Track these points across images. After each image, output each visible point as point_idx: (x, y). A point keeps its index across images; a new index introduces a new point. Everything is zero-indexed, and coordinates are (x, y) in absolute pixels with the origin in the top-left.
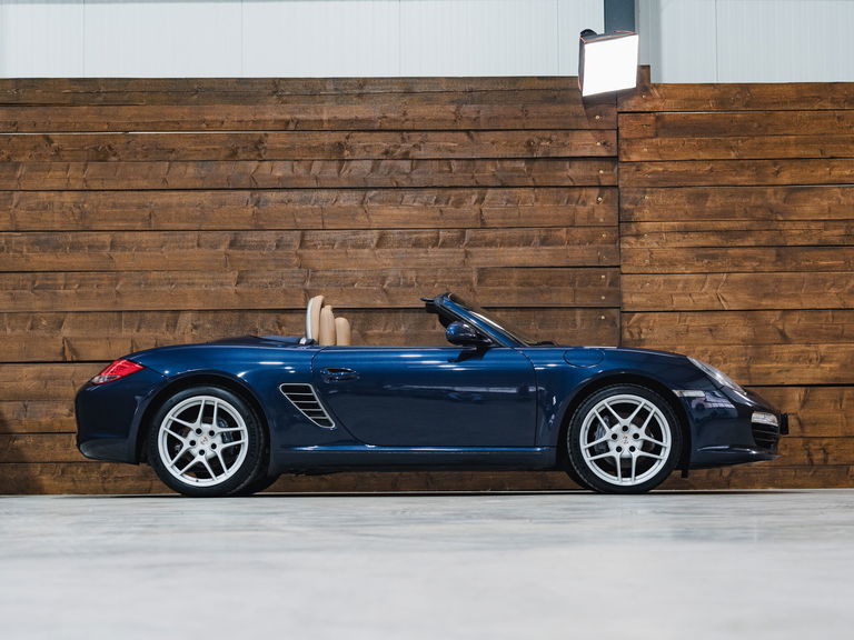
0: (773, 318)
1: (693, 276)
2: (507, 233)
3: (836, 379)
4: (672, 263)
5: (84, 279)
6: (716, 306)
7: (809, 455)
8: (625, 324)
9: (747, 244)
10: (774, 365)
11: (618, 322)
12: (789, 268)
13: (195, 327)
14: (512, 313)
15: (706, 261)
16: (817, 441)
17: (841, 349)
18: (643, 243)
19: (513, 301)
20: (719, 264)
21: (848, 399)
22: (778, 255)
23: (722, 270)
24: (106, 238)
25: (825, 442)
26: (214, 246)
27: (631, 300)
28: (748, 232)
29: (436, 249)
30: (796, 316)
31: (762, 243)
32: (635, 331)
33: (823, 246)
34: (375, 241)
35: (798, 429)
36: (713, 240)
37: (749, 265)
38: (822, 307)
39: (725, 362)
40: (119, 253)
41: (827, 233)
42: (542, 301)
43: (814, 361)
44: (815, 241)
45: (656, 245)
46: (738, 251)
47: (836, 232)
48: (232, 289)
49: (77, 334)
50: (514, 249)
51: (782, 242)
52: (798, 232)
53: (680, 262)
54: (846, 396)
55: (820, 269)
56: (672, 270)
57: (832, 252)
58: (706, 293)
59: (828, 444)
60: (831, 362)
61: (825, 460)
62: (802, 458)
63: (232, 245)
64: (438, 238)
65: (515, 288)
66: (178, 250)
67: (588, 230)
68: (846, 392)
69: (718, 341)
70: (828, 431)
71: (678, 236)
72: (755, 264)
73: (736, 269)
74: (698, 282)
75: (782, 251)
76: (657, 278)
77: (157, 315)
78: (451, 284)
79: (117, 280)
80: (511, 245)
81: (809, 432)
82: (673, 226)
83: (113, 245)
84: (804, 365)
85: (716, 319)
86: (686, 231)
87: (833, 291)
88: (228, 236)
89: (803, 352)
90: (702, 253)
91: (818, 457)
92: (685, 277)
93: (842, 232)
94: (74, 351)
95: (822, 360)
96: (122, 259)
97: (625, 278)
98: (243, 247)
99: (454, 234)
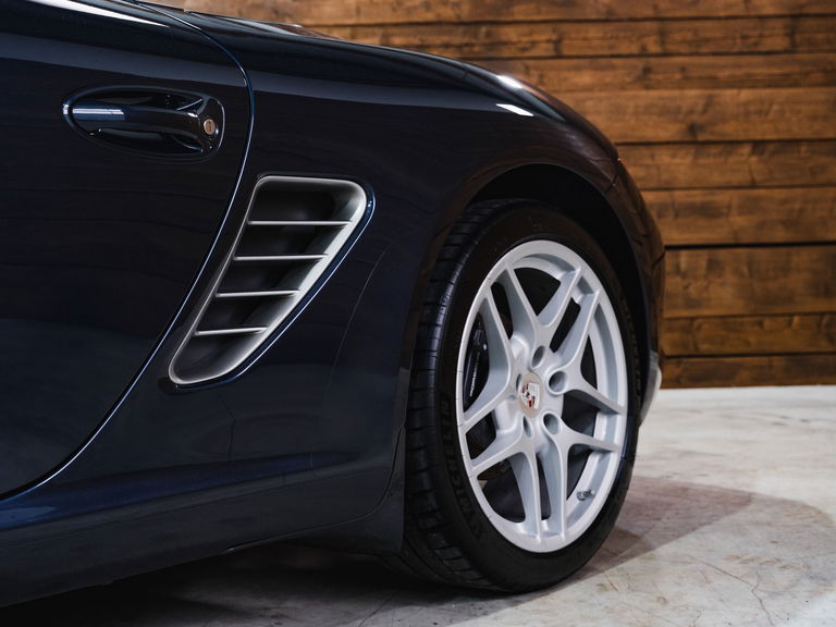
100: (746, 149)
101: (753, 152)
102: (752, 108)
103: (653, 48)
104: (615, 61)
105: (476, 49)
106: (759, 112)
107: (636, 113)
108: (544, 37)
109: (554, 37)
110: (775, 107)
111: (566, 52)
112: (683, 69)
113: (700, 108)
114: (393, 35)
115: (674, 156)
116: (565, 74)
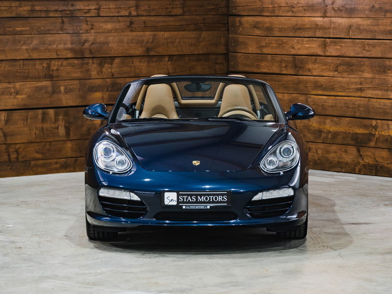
3: (25, 105)
7: (9, 155)
16: (13, 146)
17: (27, 86)
21: (31, 118)
25: (18, 146)
30: (3, 64)
33: (18, 18)
35: (3, 139)
38: (18, 58)
41: (21, 9)
43: (13, 94)
44: (14, 14)
47: (26, 8)
52: (5, 8)
54: (29, 116)
55: (16, 33)
59: (19, 148)
60: (22, 94)
61: (17, 158)
62: (6, 157)
68: (30, 113)
70: (19, 139)
81: (9, 141)
84: (8, 97)
87: (24, 47)
89: (6, 88)
91: (14, 156)
93: (29, 8)
95: (17, 93)
100: (167, 59)
101: (168, 60)
102: (169, 41)
103: (134, 13)
104: (119, 18)
105: (68, 12)
106: (172, 42)
107: (128, 43)
108: (94, 8)
109: (97, 7)
110: (177, 40)
111: (102, 15)
112: (144, 22)
113: (151, 40)
114: (35, 5)
115: (140, 62)
116: (101, 25)
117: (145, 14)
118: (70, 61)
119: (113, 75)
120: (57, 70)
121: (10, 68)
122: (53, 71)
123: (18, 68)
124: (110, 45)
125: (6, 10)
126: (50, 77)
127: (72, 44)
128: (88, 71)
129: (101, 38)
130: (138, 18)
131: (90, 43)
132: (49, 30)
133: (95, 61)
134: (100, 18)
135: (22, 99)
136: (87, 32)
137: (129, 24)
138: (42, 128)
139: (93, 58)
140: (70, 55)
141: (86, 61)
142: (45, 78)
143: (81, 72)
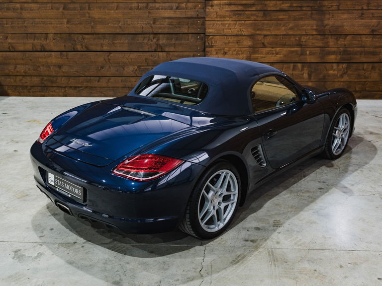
0: (260, 38)
1: (232, 22)
2: (164, 5)
3: (282, 60)
4: (224, 17)
5: (12, 21)
6: (240, 33)
8: (206, 40)
9: (253, 9)
10: (260, 55)
11: (204, 39)
12: (268, 19)
13: (54, 39)
14: (166, 35)
15: (237, 16)
17: (284, 50)
18: (214, 9)
19: (166, 31)
20: (242, 17)
22: (264, 14)
23: (243, 20)
24: (18, 5)
26: (58, 9)
27: (209, 31)
28: (253, 5)
29: (138, 11)
30: (269, 37)
31: (259, 9)
32: (210, 42)
33: (281, 10)
34: (116, 7)
36: (240, 8)
37: (253, 18)
38: (279, 34)
39: (242, 54)
40: (24, 11)
41: (283, 5)
42: (177, 30)
43: (274, 54)
44: (278, 9)
45: (218, 10)
46: (249, 12)
47: (286, 5)
48: (66, 26)
49: (12, 41)
50: (166, 11)
51: (265, 8)
53: (227, 16)
54: (285, 67)
56: (224, 19)
57: (284, 13)
58: (236, 29)
60: (280, 54)
63: (64, 9)
64: (138, 7)
65: (167, 26)
66: (45, 11)
67: (194, 4)
68: (285, 65)
69: (240, 47)
71: (227, 6)
72: (255, 17)
73: (248, 19)
74: (233, 24)
75: (265, 12)
76: (218, 22)
77: (40, 35)
78: (144, 24)
79: (25, 22)
80: (165, 9)
82: (225, 2)
83: (21, 9)
84: (270, 55)
85: (240, 38)
86: (230, 4)
87: (283, 28)
88: (62, 6)
89: (270, 51)
90: (236, 13)
92: (229, 22)
93: (289, 5)
94: (13, 47)
95: (277, 54)
96: (25, 14)
97: (207, 23)
98: (68, 9)
99: (144, 5)
117: (373, 8)
118: (315, 37)
119: (345, 45)
120: (306, 41)
121: (273, 40)
122: (302, 42)
123: (279, 39)
124: (345, 27)
125: (272, 6)
126: (300, 45)
127: (317, 26)
128: (327, 42)
129: (338, 23)
130: (368, 11)
131: (330, 26)
132: (302, 18)
133: (333, 37)
134: (340, 11)
135: (280, 57)
136: (329, 19)
137: (360, 15)
138: (293, 74)
139: (332, 35)
140: (314, 33)
141: (327, 36)
142: (297, 46)
143: (323, 43)
